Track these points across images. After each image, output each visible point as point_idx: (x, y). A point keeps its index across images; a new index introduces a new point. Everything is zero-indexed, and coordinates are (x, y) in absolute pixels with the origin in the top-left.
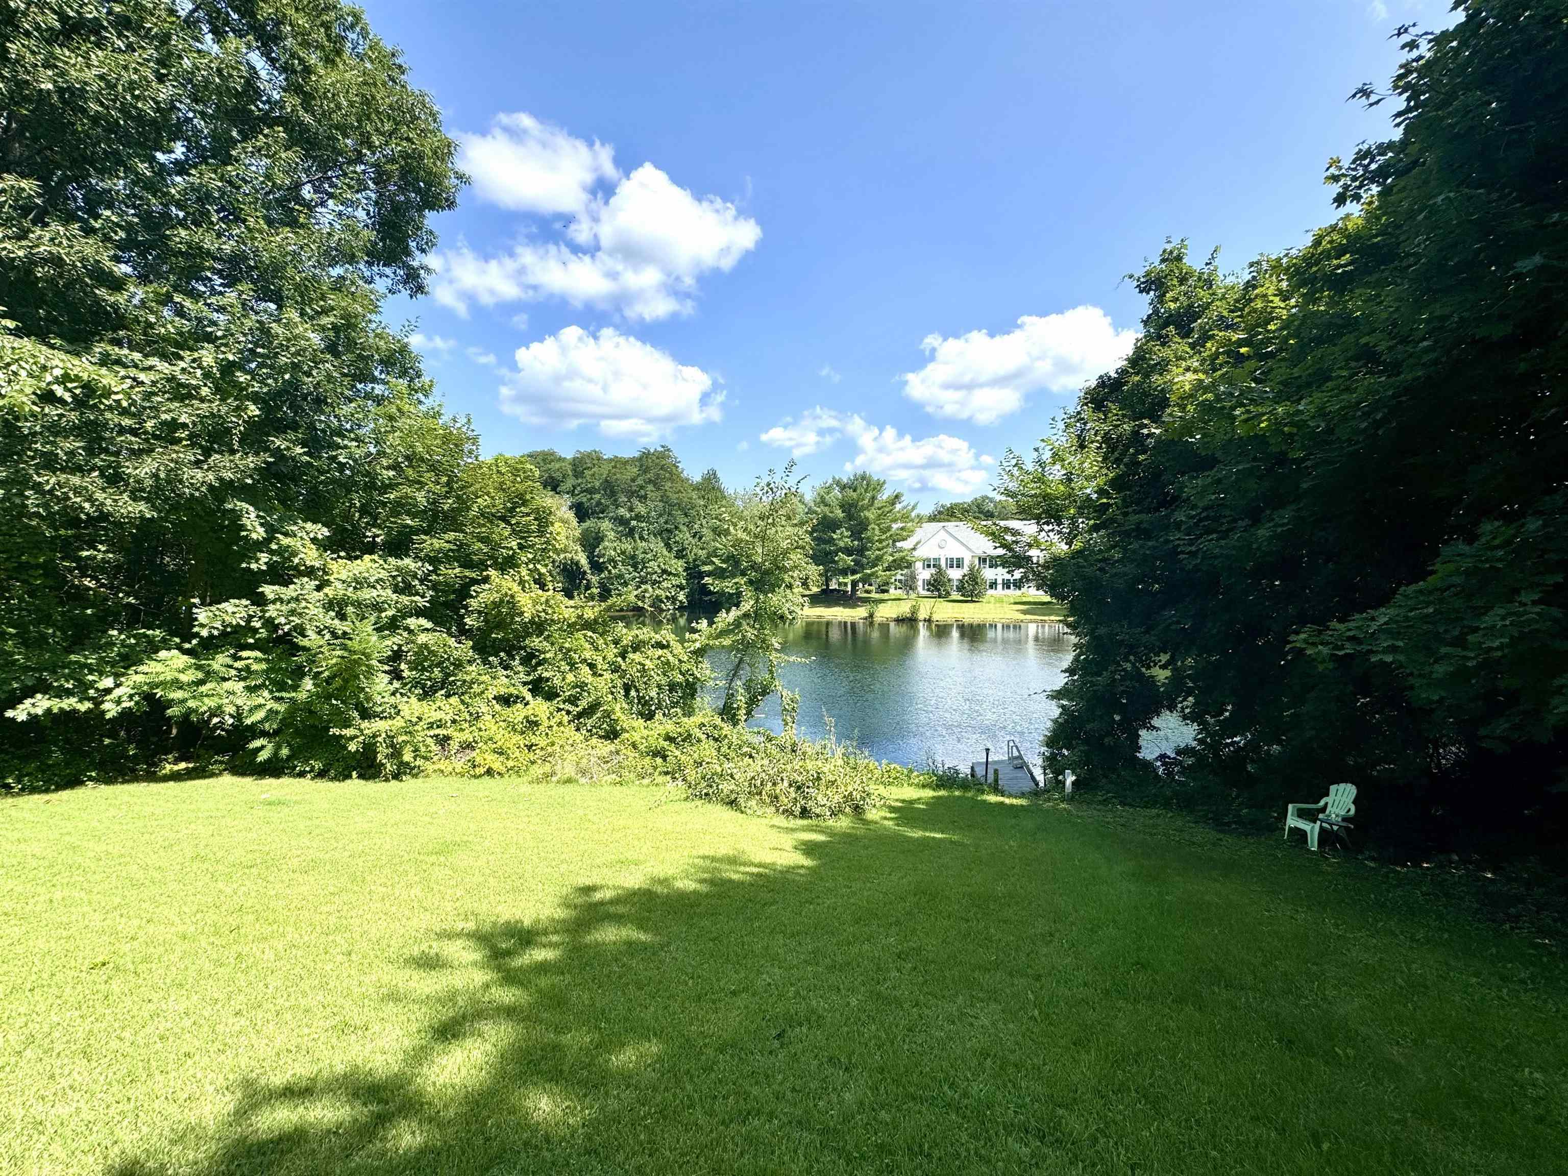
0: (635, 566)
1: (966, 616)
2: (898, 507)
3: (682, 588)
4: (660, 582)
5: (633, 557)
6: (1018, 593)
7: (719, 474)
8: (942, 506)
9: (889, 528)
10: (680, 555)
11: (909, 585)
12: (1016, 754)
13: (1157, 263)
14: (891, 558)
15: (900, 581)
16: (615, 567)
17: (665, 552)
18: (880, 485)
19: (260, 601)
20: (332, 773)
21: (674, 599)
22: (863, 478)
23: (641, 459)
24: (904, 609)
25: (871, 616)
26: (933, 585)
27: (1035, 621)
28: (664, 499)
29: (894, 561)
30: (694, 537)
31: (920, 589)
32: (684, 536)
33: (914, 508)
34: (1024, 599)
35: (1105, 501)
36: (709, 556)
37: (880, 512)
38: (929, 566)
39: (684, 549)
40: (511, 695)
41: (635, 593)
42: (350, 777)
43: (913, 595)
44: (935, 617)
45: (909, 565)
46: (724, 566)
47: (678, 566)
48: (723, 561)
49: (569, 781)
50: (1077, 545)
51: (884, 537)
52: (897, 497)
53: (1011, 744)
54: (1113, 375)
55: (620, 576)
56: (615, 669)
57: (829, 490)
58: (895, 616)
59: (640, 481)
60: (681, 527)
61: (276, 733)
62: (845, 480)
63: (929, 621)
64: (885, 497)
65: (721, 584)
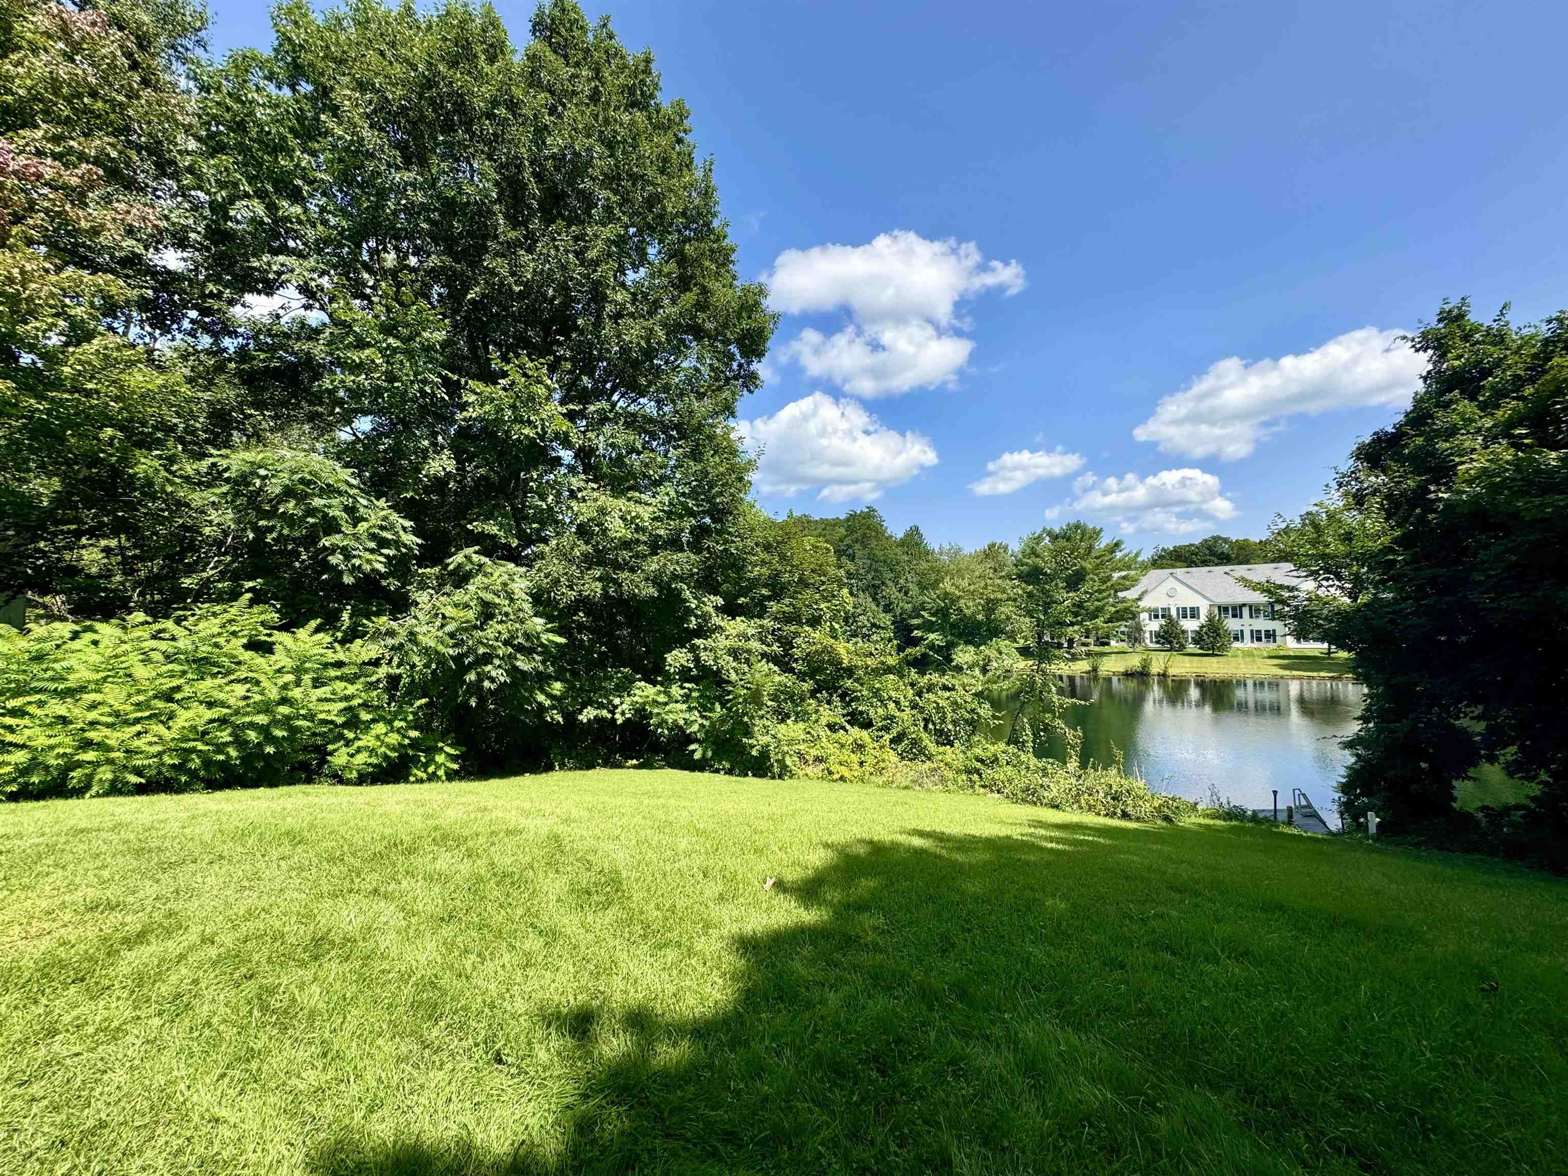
1: (1209, 671)
2: (1119, 555)
4: (869, 636)
6: (1272, 646)
7: (922, 530)
8: (1163, 549)
9: (1109, 578)
10: (887, 609)
11: (1135, 636)
12: (1304, 803)
13: (1434, 323)
14: (1113, 609)
15: (1123, 633)
17: (874, 607)
18: (1097, 533)
19: (694, 649)
20: (737, 772)
22: (1077, 527)
23: (848, 520)
24: (1134, 662)
25: (1095, 669)
26: (1163, 637)
27: (1300, 678)
28: (872, 557)
29: (1117, 612)
30: (900, 591)
31: (1148, 641)
32: (891, 591)
33: (1137, 555)
34: (1282, 653)
35: (1391, 557)
36: (914, 609)
37: (1098, 561)
38: (1156, 617)
39: (891, 604)
40: (836, 724)
42: (746, 775)
43: (1139, 648)
44: (1171, 671)
45: (1134, 616)
46: (934, 619)
47: (886, 619)
48: (933, 615)
49: (906, 788)
50: (1363, 599)
51: (1104, 587)
52: (1117, 545)
53: (1297, 792)
54: (1390, 429)
56: (914, 706)
57: (1039, 539)
58: (1122, 670)
59: (848, 541)
60: (888, 582)
61: (704, 741)
62: (1057, 530)
63: (1163, 676)
64: (1102, 546)
65: (931, 636)
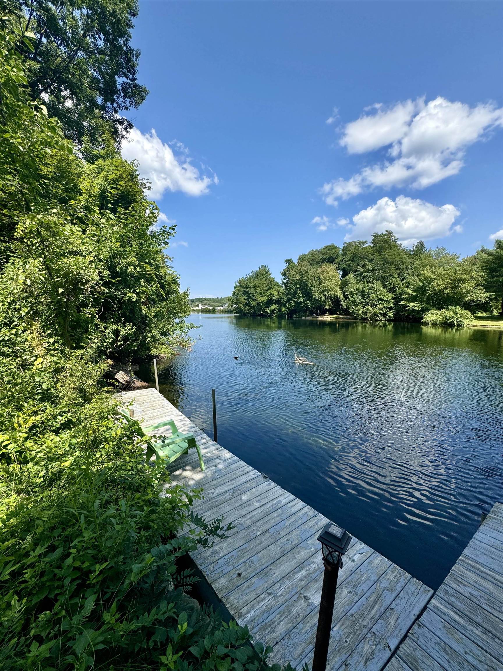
0: (363, 297)
3: (390, 309)
4: (377, 305)
5: (363, 292)
10: (392, 290)
16: (352, 297)
17: (382, 289)
21: (385, 315)
28: (384, 260)
30: (400, 280)
32: (394, 280)
39: (395, 287)
41: (362, 310)
47: (390, 296)
48: (414, 291)
55: (355, 301)
60: (392, 275)
65: (412, 304)
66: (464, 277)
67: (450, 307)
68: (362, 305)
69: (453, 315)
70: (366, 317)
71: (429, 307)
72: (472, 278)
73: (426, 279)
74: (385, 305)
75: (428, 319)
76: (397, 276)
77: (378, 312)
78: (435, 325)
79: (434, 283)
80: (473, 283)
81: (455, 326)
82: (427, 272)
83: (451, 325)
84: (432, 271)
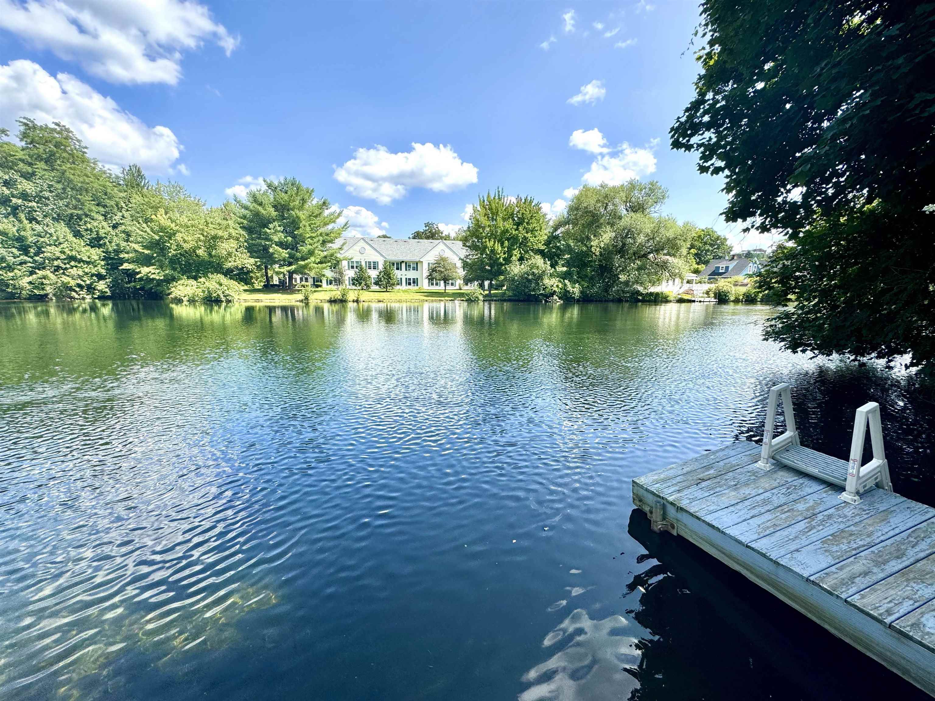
0: (25, 250)
1: (385, 298)
2: (326, 212)
3: (100, 277)
4: (66, 269)
5: (20, 239)
6: (416, 288)
10: (95, 243)
11: (338, 279)
17: (72, 239)
18: (309, 192)
21: (90, 288)
22: (293, 183)
24: (335, 295)
25: (307, 298)
26: (357, 280)
28: (64, 181)
29: (325, 257)
31: (347, 283)
37: (310, 213)
38: (352, 267)
41: (28, 279)
43: (341, 288)
44: (362, 299)
45: (337, 263)
48: (145, 247)
52: (324, 204)
57: (262, 192)
58: (328, 298)
62: (277, 184)
63: (357, 301)
64: (314, 202)
65: (144, 270)
66: (220, 233)
67: (210, 275)
68: (24, 268)
69: (218, 286)
70: (42, 293)
71: (176, 274)
72: (230, 237)
73: (162, 229)
74: (86, 270)
75: (179, 293)
76: (101, 218)
77: (72, 283)
78: (192, 301)
79: (179, 237)
80: (233, 244)
81: (222, 301)
82: (162, 219)
83: (218, 301)
84: (170, 218)
